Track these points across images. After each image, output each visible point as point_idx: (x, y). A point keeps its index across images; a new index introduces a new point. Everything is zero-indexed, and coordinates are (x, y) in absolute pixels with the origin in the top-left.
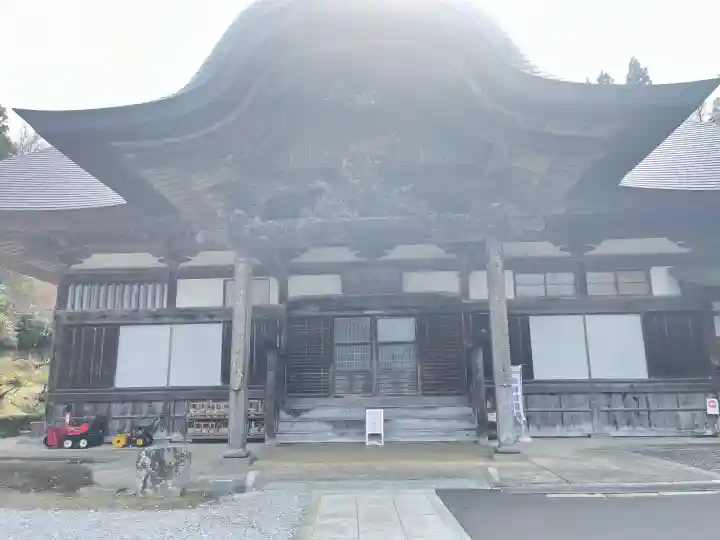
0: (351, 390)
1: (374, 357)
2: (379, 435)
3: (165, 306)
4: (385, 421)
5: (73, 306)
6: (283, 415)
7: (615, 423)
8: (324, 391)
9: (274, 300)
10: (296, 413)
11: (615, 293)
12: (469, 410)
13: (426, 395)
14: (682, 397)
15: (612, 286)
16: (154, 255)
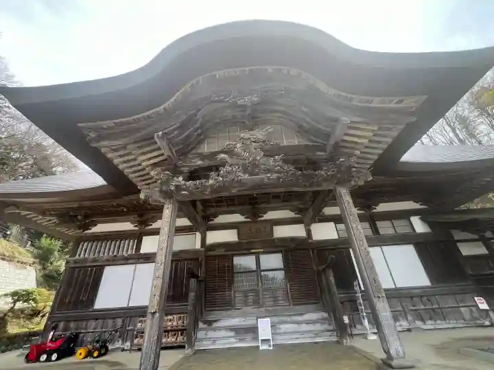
0: (246, 304)
1: (260, 280)
2: (269, 340)
3: (134, 253)
4: (271, 326)
5: (79, 256)
6: (201, 325)
7: (423, 320)
8: (228, 305)
9: (198, 246)
10: (209, 323)
11: (394, 232)
12: (325, 315)
13: (294, 305)
14: (459, 297)
15: (392, 229)
16: (132, 223)
